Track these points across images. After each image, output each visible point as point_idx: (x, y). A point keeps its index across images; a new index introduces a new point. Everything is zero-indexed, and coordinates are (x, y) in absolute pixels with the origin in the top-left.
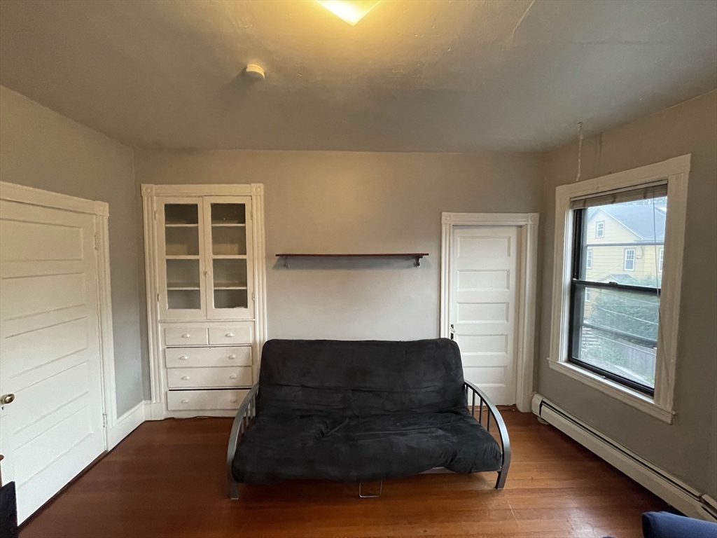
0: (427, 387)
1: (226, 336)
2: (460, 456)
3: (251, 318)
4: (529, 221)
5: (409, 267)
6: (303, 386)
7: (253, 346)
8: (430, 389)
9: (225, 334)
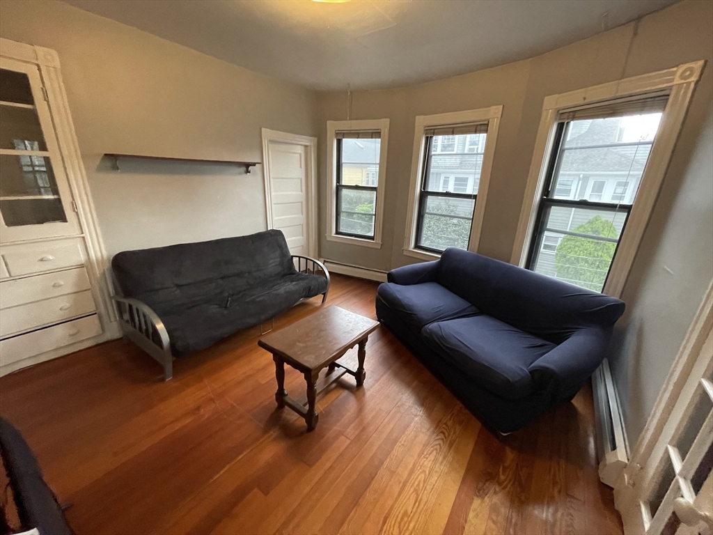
0: (272, 264)
1: (42, 260)
2: (312, 287)
3: (77, 232)
4: (310, 141)
5: (240, 174)
6: (178, 286)
7: (86, 266)
8: (274, 264)
9: (40, 258)
